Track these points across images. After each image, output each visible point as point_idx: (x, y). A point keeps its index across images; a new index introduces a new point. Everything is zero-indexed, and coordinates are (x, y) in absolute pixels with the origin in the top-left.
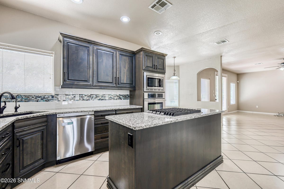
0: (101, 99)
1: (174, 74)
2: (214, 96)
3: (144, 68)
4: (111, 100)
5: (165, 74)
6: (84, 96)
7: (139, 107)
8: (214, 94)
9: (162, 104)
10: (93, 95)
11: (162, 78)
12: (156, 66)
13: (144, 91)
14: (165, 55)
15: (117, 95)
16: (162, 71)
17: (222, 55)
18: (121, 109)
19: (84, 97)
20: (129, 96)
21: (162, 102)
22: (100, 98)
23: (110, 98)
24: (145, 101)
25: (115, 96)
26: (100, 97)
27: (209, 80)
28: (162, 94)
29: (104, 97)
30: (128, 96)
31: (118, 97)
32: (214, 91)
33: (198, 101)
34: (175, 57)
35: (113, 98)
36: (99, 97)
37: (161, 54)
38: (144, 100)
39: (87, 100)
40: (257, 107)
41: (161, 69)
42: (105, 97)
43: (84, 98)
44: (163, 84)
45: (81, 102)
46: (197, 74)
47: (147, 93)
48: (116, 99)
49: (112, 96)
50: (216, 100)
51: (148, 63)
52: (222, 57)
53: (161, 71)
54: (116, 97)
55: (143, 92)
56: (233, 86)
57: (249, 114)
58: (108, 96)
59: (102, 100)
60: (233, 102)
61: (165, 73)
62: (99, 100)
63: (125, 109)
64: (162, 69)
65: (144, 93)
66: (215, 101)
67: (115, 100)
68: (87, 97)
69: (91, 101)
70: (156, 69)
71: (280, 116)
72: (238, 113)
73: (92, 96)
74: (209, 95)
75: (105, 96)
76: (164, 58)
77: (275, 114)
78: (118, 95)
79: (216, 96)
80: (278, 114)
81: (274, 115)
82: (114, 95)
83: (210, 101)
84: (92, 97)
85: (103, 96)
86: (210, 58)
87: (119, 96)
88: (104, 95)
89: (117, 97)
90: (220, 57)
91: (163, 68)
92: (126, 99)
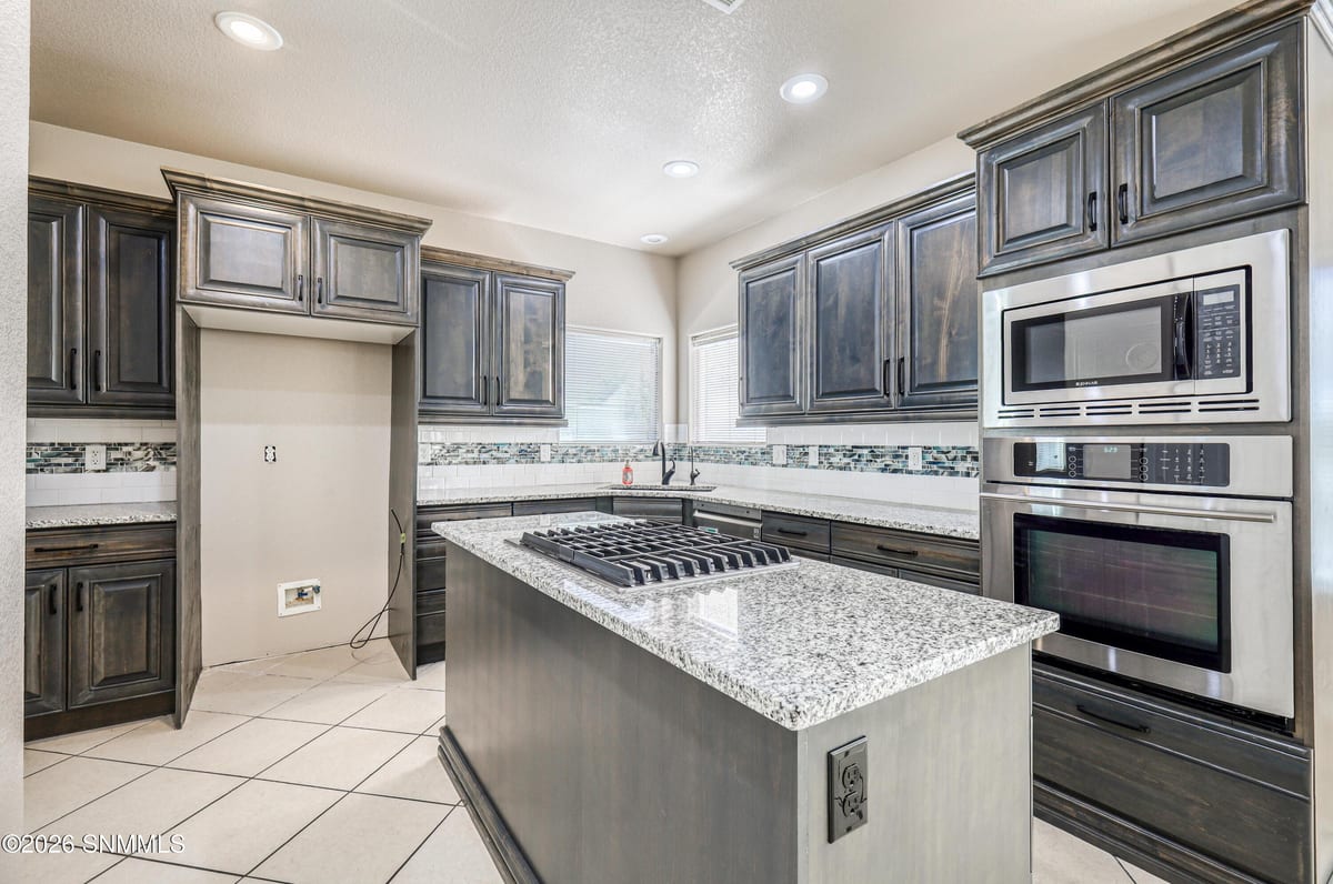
0: (892, 468)
4: (936, 473)
6: (831, 450)
10: (861, 447)
11: (1231, 279)
12: (1125, 188)
15: (970, 453)
19: (831, 455)
22: (888, 463)
23: (930, 463)
25: (959, 452)
26: (887, 458)
29: (904, 459)
35: (946, 465)
36: (882, 456)
39: (841, 469)
42: (907, 457)
43: (832, 460)
44: (1237, 344)
45: (824, 473)
48: (968, 475)
49: (943, 452)
54: (964, 459)
58: (920, 457)
59: (895, 471)
62: (883, 470)
67: (959, 479)
68: (841, 457)
69: (854, 476)
73: (859, 451)
75: (906, 452)
82: (954, 448)
84: (856, 457)
85: (900, 453)
88: (901, 448)
89: (969, 463)
91: (1238, 167)
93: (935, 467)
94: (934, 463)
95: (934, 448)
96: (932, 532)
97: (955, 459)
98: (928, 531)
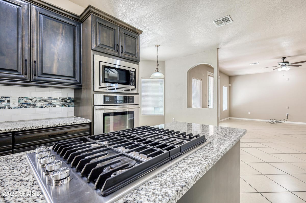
1: (157, 69)
2: (206, 101)
3: (94, 47)
4: (26, 107)
5: (138, 64)
7: (83, 123)
8: (206, 99)
9: (132, 114)
11: (134, 70)
12: (122, 46)
13: (94, 91)
14: (139, 32)
15: (42, 99)
16: (134, 58)
17: (219, 47)
18: (30, 128)
20: (73, 101)
21: (134, 111)
23: (23, 104)
24: (96, 110)
25: (38, 99)
27: (201, 81)
28: (134, 97)
30: (71, 101)
31: (46, 101)
32: (206, 95)
33: (188, 107)
34: (158, 46)
35: (32, 104)
37: (130, 28)
38: (95, 107)
40: (249, 113)
41: (130, 53)
42: (8, 101)
44: (134, 81)
46: (188, 72)
47: (102, 95)
48: (42, 107)
49: (29, 99)
50: (209, 105)
51: (105, 39)
52: (219, 49)
53: (130, 57)
54: (40, 101)
55: (92, 92)
56: (225, 89)
57: (242, 121)
58: (17, 101)
60: (225, 107)
61: (138, 62)
63: (44, 127)
64: (132, 54)
65: (95, 95)
66: (207, 108)
70: (122, 53)
71: (272, 123)
72: (230, 121)
74: (201, 100)
75: (8, 99)
76: (137, 37)
77: (268, 121)
78: (46, 98)
79: (208, 101)
80: (270, 121)
81: (266, 122)
82: (35, 98)
83: (202, 107)
86: (204, 51)
87: (48, 101)
88: (4, 97)
89: (42, 103)
90: (216, 50)
91: (134, 53)
92: (65, 106)
93: (25, 105)
94: (25, 103)
95: (25, 98)
96: (75, 124)
97: (36, 101)
98: (74, 124)
